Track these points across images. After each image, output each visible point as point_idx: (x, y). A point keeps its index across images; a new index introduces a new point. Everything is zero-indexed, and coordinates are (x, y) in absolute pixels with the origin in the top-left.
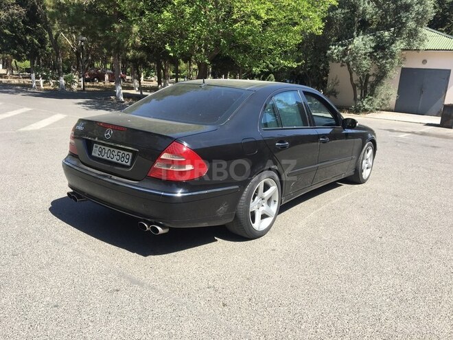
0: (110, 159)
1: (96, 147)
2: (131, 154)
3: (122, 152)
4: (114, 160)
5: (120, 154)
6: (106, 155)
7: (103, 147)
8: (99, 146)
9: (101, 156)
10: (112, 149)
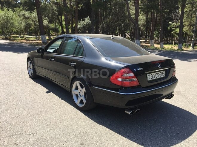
0: (158, 78)
1: (149, 75)
2: (164, 71)
3: (161, 72)
4: (160, 77)
5: (161, 73)
6: (155, 77)
7: (152, 74)
8: (150, 74)
9: (153, 79)
10: (157, 73)
